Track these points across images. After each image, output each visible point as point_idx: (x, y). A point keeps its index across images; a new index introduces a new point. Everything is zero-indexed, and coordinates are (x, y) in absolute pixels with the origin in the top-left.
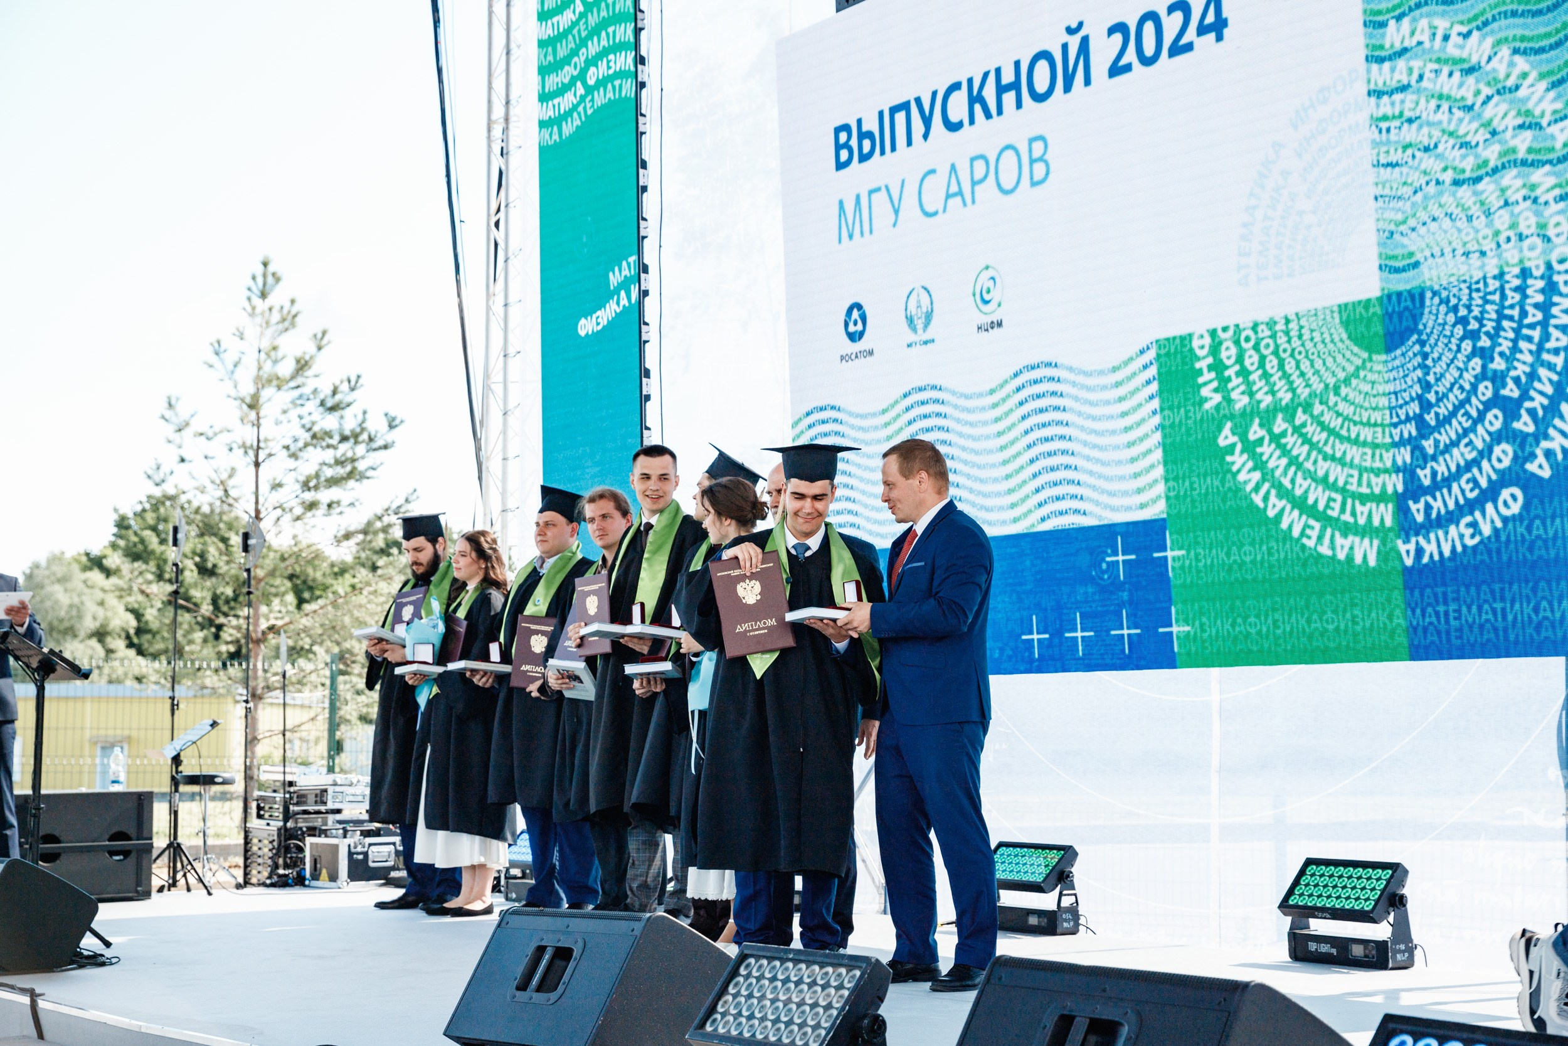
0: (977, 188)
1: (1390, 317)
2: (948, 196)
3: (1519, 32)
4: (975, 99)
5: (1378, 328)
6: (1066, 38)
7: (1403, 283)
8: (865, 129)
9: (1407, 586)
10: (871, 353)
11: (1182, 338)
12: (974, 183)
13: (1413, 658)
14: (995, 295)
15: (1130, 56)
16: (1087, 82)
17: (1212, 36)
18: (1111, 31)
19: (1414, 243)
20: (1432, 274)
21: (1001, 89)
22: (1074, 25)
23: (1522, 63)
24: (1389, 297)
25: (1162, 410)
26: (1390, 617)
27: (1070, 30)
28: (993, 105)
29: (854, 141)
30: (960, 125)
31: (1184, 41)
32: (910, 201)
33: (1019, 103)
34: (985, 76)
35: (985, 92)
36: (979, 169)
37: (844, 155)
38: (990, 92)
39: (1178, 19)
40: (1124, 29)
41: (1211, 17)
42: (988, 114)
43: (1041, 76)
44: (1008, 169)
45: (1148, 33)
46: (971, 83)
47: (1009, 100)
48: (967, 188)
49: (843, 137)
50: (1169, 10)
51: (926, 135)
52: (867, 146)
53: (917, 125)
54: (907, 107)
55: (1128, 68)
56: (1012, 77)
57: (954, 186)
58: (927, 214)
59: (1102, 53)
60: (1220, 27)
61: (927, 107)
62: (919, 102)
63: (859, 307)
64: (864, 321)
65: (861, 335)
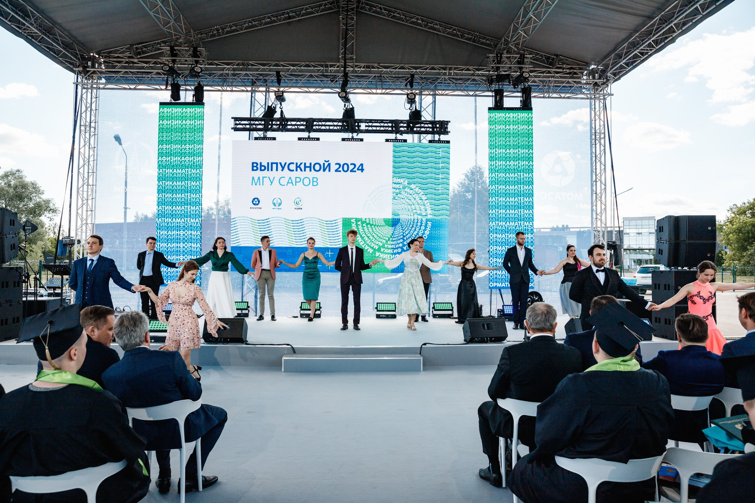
1: (393, 222)
2: (288, 183)
3: (420, 186)
5: (391, 223)
6: (324, 162)
7: (396, 217)
8: (262, 164)
10: (261, 208)
11: (349, 218)
12: (296, 182)
14: (301, 203)
15: (341, 169)
16: (329, 171)
18: (336, 164)
19: (399, 212)
20: (401, 217)
21: (305, 167)
22: (327, 160)
23: (420, 191)
24: (393, 219)
25: (343, 229)
27: (325, 161)
28: (303, 169)
29: (259, 166)
30: (293, 171)
31: (354, 170)
32: (276, 181)
33: (310, 170)
34: (301, 163)
35: (301, 166)
36: (298, 180)
37: (255, 168)
38: (302, 167)
39: (353, 166)
40: (340, 165)
41: (360, 168)
42: (301, 170)
43: (317, 167)
44: (306, 181)
45: (346, 167)
46: (297, 164)
47: (308, 169)
48: (294, 183)
49: (255, 165)
50: (351, 164)
51: (282, 170)
52: (263, 168)
53: (280, 168)
54: (277, 164)
55: (340, 171)
56: (309, 165)
57: (290, 181)
58: (281, 185)
59: (334, 167)
60: (362, 170)
61: (283, 165)
62: (281, 163)
63: (257, 199)
64: (259, 202)
65: (257, 204)
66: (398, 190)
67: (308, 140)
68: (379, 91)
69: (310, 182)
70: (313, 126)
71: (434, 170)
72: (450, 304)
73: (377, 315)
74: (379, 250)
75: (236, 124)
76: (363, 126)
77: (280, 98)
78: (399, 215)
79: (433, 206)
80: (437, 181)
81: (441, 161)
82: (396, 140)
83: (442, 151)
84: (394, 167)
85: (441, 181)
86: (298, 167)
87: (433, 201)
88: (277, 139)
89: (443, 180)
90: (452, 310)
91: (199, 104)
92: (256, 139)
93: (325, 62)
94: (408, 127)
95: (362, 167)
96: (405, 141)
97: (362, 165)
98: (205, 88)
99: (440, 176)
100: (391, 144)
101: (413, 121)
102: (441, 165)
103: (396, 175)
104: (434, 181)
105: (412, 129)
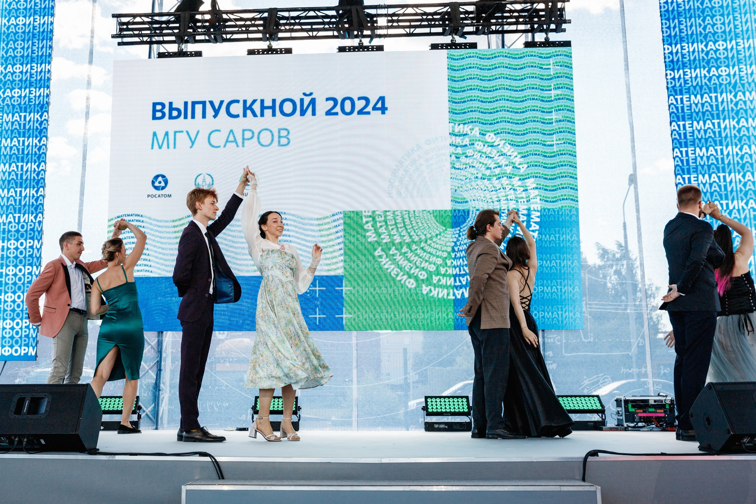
0: (246, 141)
1: (455, 217)
2: (227, 141)
3: (511, 139)
5: (448, 220)
6: (303, 97)
7: (461, 207)
8: (174, 106)
9: (455, 305)
10: (170, 196)
11: (357, 212)
12: (243, 139)
13: (455, 329)
15: (338, 109)
16: (314, 114)
17: (380, 112)
18: (327, 99)
19: (467, 196)
20: (473, 206)
21: (263, 108)
22: (308, 93)
24: (455, 211)
25: (345, 236)
26: (447, 315)
27: (305, 94)
28: (258, 112)
29: (166, 110)
30: (237, 116)
31: (365, 110)
32: (202, 140)
33: (274, 115)
34: (254, 101)
35: (254, 107)
36: (248, 135)
37: (159, 114)
38: (257, 107)
39: (363, 103)
40: (335, 100)
41: (379, 105)
42: (255, 115)
43: (288, 107)
44: (266, 138)
45: (348, 104)
46: (245, 102)
47: (268, 112)
48: (240, 141)
49: (159, 107)
50: (360, 99)
51: (215, 116)
52: (175, 113)
53: (210, 111)
54: (204, 103)
55: (336, 114)
56: (270, 104)
57: (231, 138)
58: (213, 146)
59: (322, 106)
60: (383, 109)
61: (217, 106)
62: (211, 103)
63: (163, 176)
64: (166, 182)
65: (163, 188)
66: (459, 148)
67: (268, 53)
69: (272, 140)
70: (278, 24)
71: (539, 104)
72: (596, 399)
73: (426, 424)
74: (428, 281)
76: (382, 21)
78: (467, 202)
79: (542, 182)
80: (546, 127)
81: (553, 83)
82: (453, 45)
83: (556, 64)
84: (452, 101)
85: (555, 126)
86: (247, 108)
87: (541, 170)
88: (204, 54)
89: (561, 124)
90: (602, 411)
92: (161, 55)
94: (478, 18)
95: (383, 104)
96: (473, 46)
97: (382, 99)
99: (554, 116)
100: (445, 52)
102: (553, 93)
103: (458, 118)
104: (539, 126)
105: (487, 20)
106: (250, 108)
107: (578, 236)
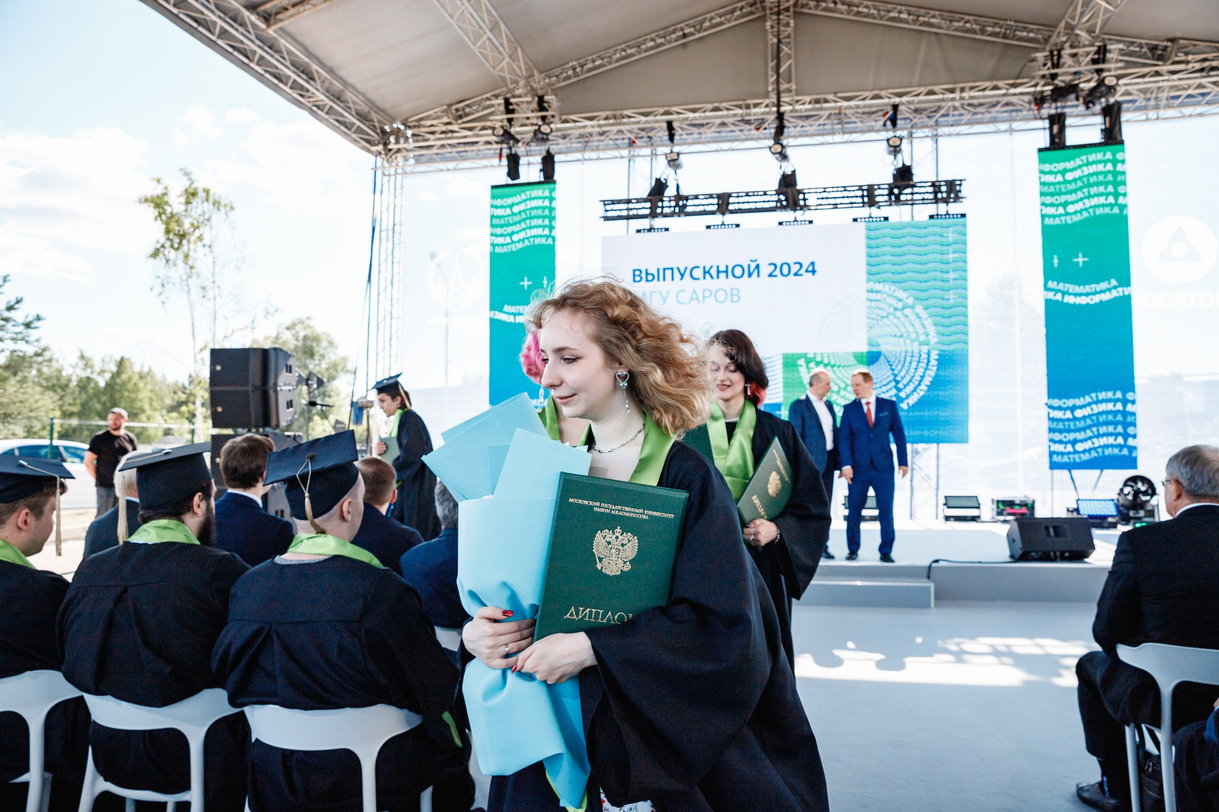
0: (705, 299)
1: (869, 357)
2: (691, 299)
3: (915, 294)
4: (706, 272)
5: (865, 359)
6: (750, 263)
7: (875, 349)
8: (649, 272)
11: (793, 354)
12: (704, 297)
15: (777, 272)
16: (758, 276)
17: (811, 274)
18: (769, 265)
19: (880, 341)
20: (884, 348)
21: (718, 272)
22: (754, 260)
23: (916, 302)
24: (870, 352)
25: (783, 373)
27: (751, 261)
28: (715, 276)
29: (643, 275)
30: (699, 279)
31: (799, 273)
32: (671, 298)
33: (727, 277)
34: (712, 267)
35: (711, 271)
36: (707, 294)
37: (637, 279)
38: (714, 272)
39: (797, 267)
40: (775, 265)
41: (810, 269)
42: (712, 278)
43: (738, 272)
44: (721, 296)
45: (785, 268)
46: (704, 268)
47: (722, 276)
48: (701, 298)
49: (637, 273)
50: (795, 263)
51: (681, 279)
52: (650, 277)
53: (677, 275)
54: (672, 269)
55: (776, 276)
56: (724, 269)
57: (694, 297)
59: (765, 270)
60: (814, 272)
61: (682, 271)
62: (678, 269)
66: (874, 302)
67: (721, 228)
68: (838, 138)
69: (726, 299)
70: (728, 204)
71: (940, 266)
72: (975, 498)
75: (606, 211)
76: (812, 199)
77: (674, 163)
78: (879, 345)
79: (941, 329)
80: (945, 285)
81: (951, 249)
82: (870, 218)
83: (953, 232)
84: (869, 264)
85: (952, 283)
87: (940, 320)
88: (671, 229)
89: (958, 282)
90: (979, 508)
91: (550, 183)
92: (639, 231)
93: (745, 100)
94: (891, 193)
95: (814, 267)
96: (886, 218)
97: (813, 264)
98: (557, 158)
99: (951, 276)
101: (899, 183)
102: (951, 256)
103: (873, 277)
104: (940, 284)
105: (898, 197)
106: (708, 272)
107: (967, 372)
